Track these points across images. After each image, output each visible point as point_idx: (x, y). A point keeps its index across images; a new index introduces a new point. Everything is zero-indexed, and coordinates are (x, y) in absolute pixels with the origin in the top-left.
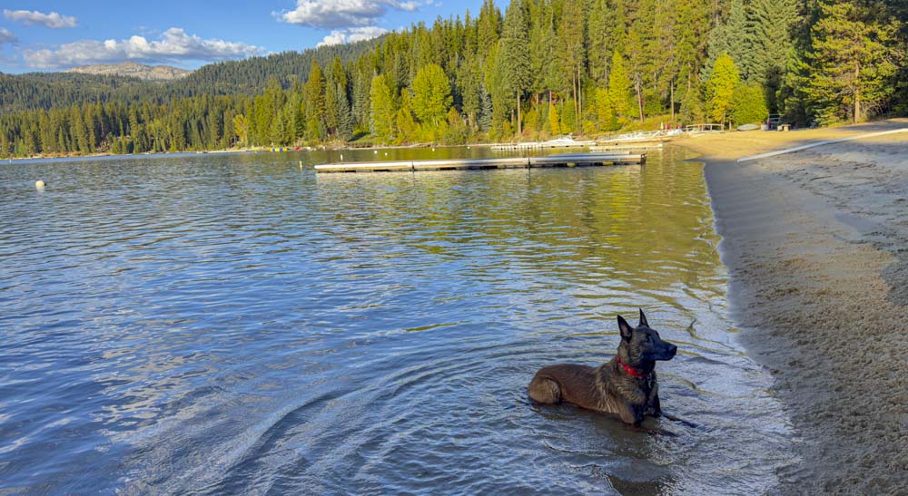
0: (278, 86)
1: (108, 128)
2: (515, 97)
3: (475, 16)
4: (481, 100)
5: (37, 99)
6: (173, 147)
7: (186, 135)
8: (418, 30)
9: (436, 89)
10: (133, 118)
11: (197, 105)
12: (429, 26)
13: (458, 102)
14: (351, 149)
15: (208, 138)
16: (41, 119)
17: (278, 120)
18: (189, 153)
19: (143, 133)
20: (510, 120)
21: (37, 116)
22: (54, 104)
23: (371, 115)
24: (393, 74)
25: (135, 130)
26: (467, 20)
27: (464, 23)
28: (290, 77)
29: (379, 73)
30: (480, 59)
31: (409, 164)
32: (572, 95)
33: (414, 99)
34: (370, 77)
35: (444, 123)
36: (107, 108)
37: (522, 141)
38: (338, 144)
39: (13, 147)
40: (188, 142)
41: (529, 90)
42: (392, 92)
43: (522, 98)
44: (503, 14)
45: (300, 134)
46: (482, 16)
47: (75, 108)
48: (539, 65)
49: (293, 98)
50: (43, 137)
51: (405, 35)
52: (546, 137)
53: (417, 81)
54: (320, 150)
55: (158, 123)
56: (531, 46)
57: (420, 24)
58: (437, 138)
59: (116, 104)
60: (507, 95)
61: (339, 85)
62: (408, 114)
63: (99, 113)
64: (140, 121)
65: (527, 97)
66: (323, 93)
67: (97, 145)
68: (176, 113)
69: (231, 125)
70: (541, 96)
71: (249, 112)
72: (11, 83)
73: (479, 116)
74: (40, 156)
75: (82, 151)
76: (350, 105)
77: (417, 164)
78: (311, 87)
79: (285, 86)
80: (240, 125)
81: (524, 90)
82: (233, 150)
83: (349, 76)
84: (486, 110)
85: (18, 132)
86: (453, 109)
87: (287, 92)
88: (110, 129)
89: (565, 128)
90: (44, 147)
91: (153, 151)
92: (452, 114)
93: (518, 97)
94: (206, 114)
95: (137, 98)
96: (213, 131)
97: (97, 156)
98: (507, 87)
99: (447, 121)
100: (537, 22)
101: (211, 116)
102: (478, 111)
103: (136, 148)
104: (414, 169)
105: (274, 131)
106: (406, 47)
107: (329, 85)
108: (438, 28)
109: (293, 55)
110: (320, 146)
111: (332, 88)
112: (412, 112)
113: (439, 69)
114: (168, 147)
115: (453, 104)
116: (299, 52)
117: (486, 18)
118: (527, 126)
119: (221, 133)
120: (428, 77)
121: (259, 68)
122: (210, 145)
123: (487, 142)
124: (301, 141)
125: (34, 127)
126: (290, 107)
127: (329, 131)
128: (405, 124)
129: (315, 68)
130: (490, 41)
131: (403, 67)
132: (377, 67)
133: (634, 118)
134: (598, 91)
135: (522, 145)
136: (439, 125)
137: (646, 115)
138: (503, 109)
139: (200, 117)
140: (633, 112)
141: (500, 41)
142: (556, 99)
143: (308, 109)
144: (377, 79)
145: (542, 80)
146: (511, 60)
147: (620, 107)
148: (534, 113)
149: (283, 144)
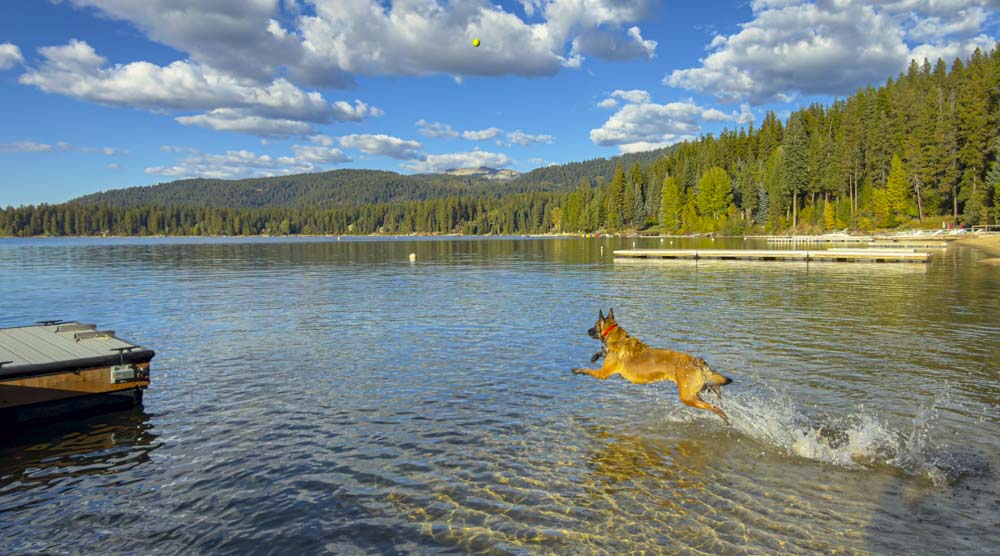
0: (589, 185)
1: (462, 214)
2: (792, 196)
3: (757, 127)
4: (758, 197)
5: (418, 192)
6: (505, 231)
7: (515, 222)
8: (707, 140)
9: (719, 187)
10: (479, 208)
11: (525, 198)
12: (716, 136)
13: (738, 200)
14: (641, 236)
15: (531, 225)
16: (419, 207)
17: (585, 213)
18: (515, 236)
19: (485, 220)
20: (785, 214)
21: (416, 206)
22: (428, 197)
23: (661, 209)
24: (683, 178)
25: (480, 217)
26: (750, 131)
27: (747, 134)
28: (599, 179)
29: (670, 175)
30: (761, 162)
31: (693, 252)
32: (848, 194)
33: (699, 197)
34: (663, 177)
35: (723, 217)
36: (463, 200)
37: (796, 234)
38: (631, 233)
39: (397, 227)
40: (516, 227)
41: (806, 189)
42: (680, 190)
43: (798, 196)
44: (784, 125)
45: (601, 224)
46: (764, 126)
47: (442, 200)
48: (816, 167)
49: (599, 194)
50: (418, 220)
51: (695, 143)
52: (821, 231)
53: (702, 182)
54: (616, 237)
55: (496, 212)
56: (808, 152)
57: (708, 134)
58: (717, 229)
59: (469, 197)
60: (784, 193)
61: (637, 185)
62: (692, 209)
63: (457, 204)
64: (484, 211)
65: (803, 195)
66: (623, 191)
67: (453, 228)
68: (510, 205)
69: (550, 215)
70: (817, 195)
71: (564, 205)
72: (403, 181)
73: (755, 212)
74: (414, 234)
75: (442, 231)
76: (644, 200)
77: (701, 253)
78: (614, 185)
79: (593, 185)
80: (557, 215)
81: (801, 190)
82: (549, 235)
83: (645, 178)
84: (762, 206)
85: (402, 216)
86: (732, 204)
87: (595, 190)
88: (462, 217)
89: (840, 223)
90: (417, 228)
91: (490, 234)
92: (732, 209)
93: (795, 196)
94: (532, 206)
95: (484, 193)
96: (536, 220)
97: (452, 236)
98: (785, 186)
99: (727, 215)
100: (816, 131)
101: (535, 209)
102: (755, 207)
103: (479, 230)
104: (697, 258)
105: (582, 220)
106: (695, 154)
107: (629, 184)
108: (724, 136)
109: (602, 160)
110: (617, 234)
111: (630, 188)
112: (696, 207)
113: (722, 170)
114: (501, 230)
115: (733, 201)
116: (607, 159)
117: (768, 128)
118: (802, 221)
119: (541, 222)
120: (711, 178)
121: (574, 171)
122: (531, 231)
123: (763, 234)
124: (602, 230)
125: (413, 213)
126: (595, 202)
127: (625, 222)
128: (689, 217)
129: (618, 172)
130: (770, 149)
131: (691, 171)
132: (669, 171)
133: (913, 217)
134: (875, 191)
135: (797, 238)
136: (719, 218)
137: (927, 215)
138: (779, 206)
139: (527, 209)
140: (913, 211)
141: (780, 148)
142: (832, 198)
143: (610, 204)
144: (668, 179)
145: (818, 181)
146: (789, 164)
147: (898, 206)
148: (810, 209)
149: (587, 231)
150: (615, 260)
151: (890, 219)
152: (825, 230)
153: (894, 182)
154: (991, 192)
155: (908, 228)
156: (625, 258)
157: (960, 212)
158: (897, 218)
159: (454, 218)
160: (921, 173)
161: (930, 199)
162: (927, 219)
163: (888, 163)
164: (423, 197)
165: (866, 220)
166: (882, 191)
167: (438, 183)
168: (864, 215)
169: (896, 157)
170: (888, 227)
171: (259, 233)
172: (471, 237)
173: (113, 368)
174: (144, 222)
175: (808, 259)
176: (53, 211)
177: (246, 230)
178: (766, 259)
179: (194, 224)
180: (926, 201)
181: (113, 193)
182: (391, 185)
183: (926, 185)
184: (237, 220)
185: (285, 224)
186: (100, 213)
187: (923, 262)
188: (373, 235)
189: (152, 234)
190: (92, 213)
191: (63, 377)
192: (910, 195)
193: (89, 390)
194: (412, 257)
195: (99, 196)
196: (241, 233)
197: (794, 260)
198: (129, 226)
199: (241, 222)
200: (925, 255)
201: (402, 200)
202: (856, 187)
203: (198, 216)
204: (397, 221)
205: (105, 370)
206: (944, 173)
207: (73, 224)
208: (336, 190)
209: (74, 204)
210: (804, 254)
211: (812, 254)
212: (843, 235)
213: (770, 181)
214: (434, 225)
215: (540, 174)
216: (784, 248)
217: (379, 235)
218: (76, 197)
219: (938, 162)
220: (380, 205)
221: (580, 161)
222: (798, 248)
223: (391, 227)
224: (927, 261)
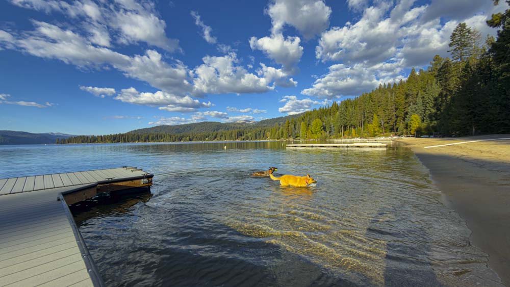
0: (278, 125)
1: (240, 134)
2: (342, 127)
3: (331, 106)
4: (331, 128)
8: (315, 110)
9: (318, 125)
10: (245, 133)
11: (259, 129)
12: (317, 109)
13: (324, 129)
14: (295, 140)
16: (227, 132)
17: (277, 133)
18: (256, 141)
19: (247, 136)
20: (340, 133)
22: (230, 129)
23: (301, 132)
24: (307, 122)
25: (245, 135)
26: (328, 107)
28: (281, 123)
30: (332, 117)
31: (311, 145)
32: (360, 126)
33: (312, 127)
34: (301, 122)
36: (240, 130)
38: (291, 139)
39: (221, 139)
40: (256, 138)
42: (306, 126)
44: (339, 105)
47: (234, 130)
48: (349, 118)
49: (281, 128)
50: (227, 137)
51: (311, 112)
52: (351, 138)
53: (313, 123)
54: (287, 141)
55: (250, 134)
56: (347, 113)
58: (318, 138)
59: (242, 129)
60: (339, 126)
61: (293, 125)
63: (238, 131)
65: (345, 127)
66: (288, 127)
67: (237, 139)
68: (254, 131)
69: (266, 134)
70: (350, 127)
71: (270, 131)
72: (222, 125)
73: (330, 132)
74: (226, 141)
75: (234, 140)
76: (295, 129)
77: (313, 145)
78: (286, 125)
79: (280, 125)
80: (268, 134)
81: (345, 125)
82: (266, 140)
83: (295, 122)
84: (332, 130)
85: (222, 135)
89: (357, 135)
90: (226, 139)
91: (248, 140)
92: (323, 131)
94: (261, 132)
95: (246, 128)
96: (262, 136)
97: (237, 141)
98: (339, 124)
99: (321, 133)
100: (349, 107)
101: (262, 133)
103: (245, 139)
104: (312, 147)
105: (276, 136)
106: (311, 115)
107: (290, 124)
108: (320, 109)
109: (282, 117)
111: (291, 126)
112: (311, 131)
113: (319, 120)
114: (252, 139)
115: (323, 129)
116: (284, 117)
117: (334, 106)
118: (345, 135)
119: (264, 136)
120: (316, 123)
121: (274, 121)
122: (261, 139)
123: (333, 139)
124: (282, 138)
125: (225, 135)
126: (280, 130)
127: (289, 136)
128: (309, 134)
129: (287, 120)
130: (335, 112)
131: (310, 120)
132: (303, 120)
133: (381, 133)
134: (369, 125)
135: (344, 140)
136: (319, 135)
137: (386, 132)
138: (338, 130)
139: (259, 132)
140: (381, 131)
141: (338, 112)
142: (354, 128)
143: (285, 131)
144: (302, 123)
145: (350, 122)
146: (341, 117)
147: (376, 130)
148: (347, 131)
149: (278, 139)
150: (287, 148)
151: (374, 134)
152: (353, 138)
153: (375, 122)
154: (407, 125)
155: (380, 137)
156: (290, 147)
157: (397, 131)
158: (376, 134)
159: (238, 135)
160: (383, 119)
161: (386, 127)
162: (386, 134)
163: (373, 116)
164: (228, 129)
165: (366, 134)
166: (371, 125)
167: (233, 125)
168: (365, 133)
169: (375, 114)
170: (373, 136)
171: (180, 141)
172: (243, 141)
173: (142, 180)
174: (148, 138)
175: (347, 147)
176: (122, 135)
177: (177, 140)
178: (334, 147)
179: (162, 138)
180: (385, 128)
181: (139, 130)
182: (219, 126)
183: (385, 123)
185: (188, 138)
186: (135, 136)
188: (214, 141)
189: (150, 141)
190: (133, 136)
191: (128, 182)
192: (380, 126)
193: (136, 186)
194: (225, 147)
195: (135, 131)
196: (175, 141)
197: (343, 147)
198: (144, 140)
199: (175, 138)
200: (385, 145)
201: (222, 131)
202: (362, 124)
203: (163, 136)
204: (221, 137)
205: (140, 180)
206: (391, 119)
207: (128, 139)
208: (203, 128)
209: (129, 133)
210: (346, 145)
211: (349, 145)
212: (358, 139)
213: (335, 123)
214: (231, 138)
215: (263, 122)
216: (340, 143)
217: (215, 141)
219: (389, 115)
220: (216, 132)
221: (275, 118)
222: (344, 143)
223: (219, 139)
224: (386, 147)
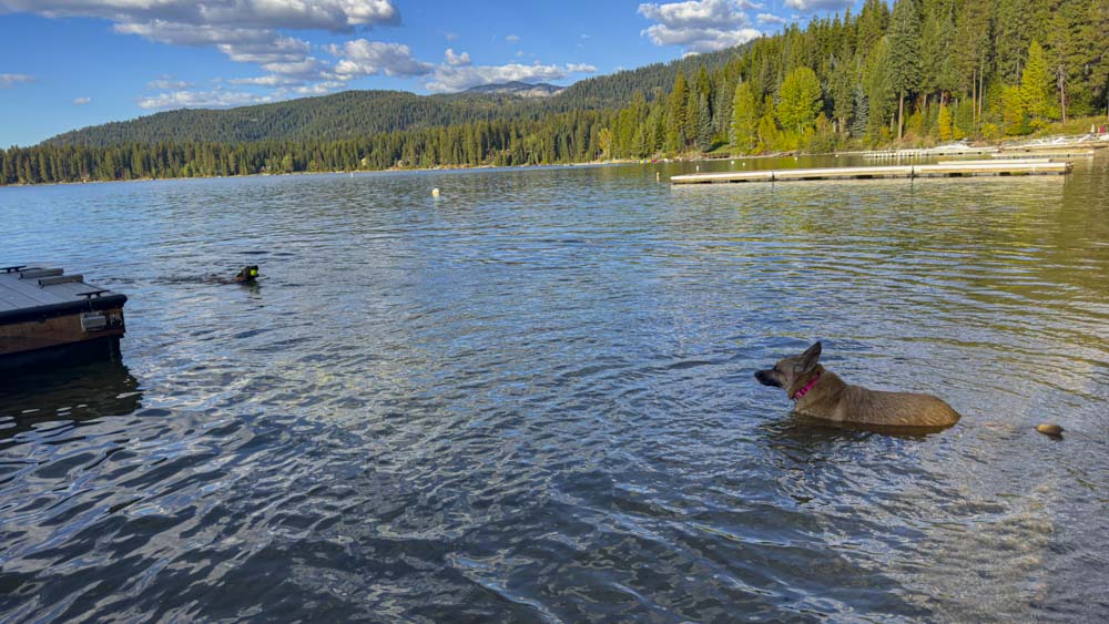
0: (643, 99)
1: (493, 141)
2: (898, 99)
3: (856, 12)
4: (855, 104)
5: (440, 117)
6: (544, 160)
7: (556, 149)
8: (791, 32)
9: (805, 93)
10: (513, 133)
11: (567, 120)
13: (828, 107)
14: (707, 159)
15: (575, 151)
16: (442, 134)
17: (639, 133)
18: (557, 165)
19: (521, 147)
20: (888, 123)
21: (438, 132)
22: (452, 122)
23: (732, 124)
24: (759, 82)
25: (514, 144)
26: (847, 18)
27: (843, 21)
28: (655, 89)
29: (744, 80)
31: (769, 174)
32: (970, 94)
33: (781, 105)
34: (735, 84)
35: (810, 130)
36: (493, 124)
37: (903, 148)
38: (695, 155)
39: (418, 159)
40: (558, 155)
41: (915, 90)
42: (756, 99)
43: (905, 99)
44: (890, 7)
45: (659, 146)
46: (864, 11)
47: (468, 125)
48: (930, 62)
49: (656, 110)
50: (442, 151)
51: (776, 39)
52: (933, 143)
53: (784, 87)
54: (677, 161)
55: (533, 137)
56: (922, 42)
57: (793, 25)
58: (801, 145)
59: (501, 121)
60: (887, 96)
61: (702, 95)
62: (771, 121)
63: (486, 128)
64: (519, 136)
65: (912, 98)
66: (685, 104)
67: (483, 158)
68: (550, 128)
69: (597, 138)
70: (930, 97)
71: (614, 125)
72: (421, 103)
73: (850, 122)
74: (438, 167)
75: (471, 164)
76: (711, 113)
77: (778, 174)
78: (674, 98)
79: (649, 99)
80: (605, 138)
81: (909, 91)
82: (597, 163)
83: (712, 86)
84: (860, 114)
85: (423, 146)
86: (822, 114)
87: (651, 105)
88: (493, 144)
89: (958, 132)
90: (441, 160)
91: (527, 164)
92: (821, 120)
93: (902, 100)
94: (575, 128)
95: (517, 115)
96: (580, 145)
97: (482, 168)
98: (889, 88)
99: (814, 127)
100: (932, 15)
101: (579, 131)
102: (851, 115)
103: (514, 161)
104: (773, 179)
105: (635, 142)
106: (775, 51)
107: (692, 95)
108: (812, 27)
109: (660, 67)
110: (677, 158)
111: (695, 99)
112: (776, 119)
113: (810, 71)
114: (540, 160)
115: (822, 109)
116: (666, 64)
117: (870, 13)
118: (909, 132)
119: (586, 147)
120: (798, 82)
121: (626, 81)
122: (576, 159)
123: (859, 149)
124: (659, 153)
125: (435, 143)
126: (652, 119)
127: (688, 142)
128: (766, 128)
129: (679, 79)
130: (872, 39)
131: (771, 75)
132: (743, 75)
133: (1053, 120)
134: (1006, 89)
135: (902, 153)
136: (807, 135)
137: (1071, 116)
138: (882, 113)
139: (570, 132)
140: (1053, 113)
141: (885, 38)
142: (949, 100)
143: (669, 120)
144: (741, 87)
145: (932, 79)
146: (896, 58)
147: (1035, 108)
148: (920, 115)
149: (642, 156)
151: (1024, 123)
152: (939, 142)
153: (1031, 76)
155: (1046, 135)
158: (1033, 123)
159: (484, 146)
160: (1067, 63)
161: (1077, 96)
162: (1072, 123)
163: (1024, 52)
164: (446, 122)
165: (992, 126)
166: (1015, 89)
167: (463, 103)
168: (990, 121)
169: (1035, 43)
170: (1020, 135)
171: (258, 171)
173: (82, 315)
174: (128, 165)
175: (913, 176)
176: (25, 154)
177: (243, 168)
178: (860, 177)
179: (183, 162)
180: (1073, 99)
181: (89, 131)
182: (408, 109)
183: (1073, 77)
184: (231, 157)
185: (287, 161)
186: (77, 156)
187: (1061, 174)
188: (391, 169)
189: (137, 177)
190: (69, 156)
191: (28, 325)
192: (1052, 90)
194: (436, 193)
195: (74, 134)
196: (238, 172)
197: (895, 177)
198: (111, 170)
199: (237, 159)
200: (1063, 165)
201: (421, 127)
202: (983, 84)
203: (187, 154)
204: (417, 152)
205: (75, 317)
206: (1099, 60)
207: (48, 168)
208: (343, 117)
209: (45, 144)
210: (908, 169)
211: (918, 169)
212: (962, 147)
213: (871, 81)
214: (461, 156)
215: (585, 88)
217: (398, 170)
218: (49, 138)
219: (1091, 46)
220: (396, 134)
222: (904, 163)
223: (411, 159)
224: (1067, 172)
